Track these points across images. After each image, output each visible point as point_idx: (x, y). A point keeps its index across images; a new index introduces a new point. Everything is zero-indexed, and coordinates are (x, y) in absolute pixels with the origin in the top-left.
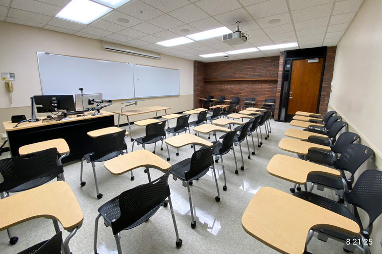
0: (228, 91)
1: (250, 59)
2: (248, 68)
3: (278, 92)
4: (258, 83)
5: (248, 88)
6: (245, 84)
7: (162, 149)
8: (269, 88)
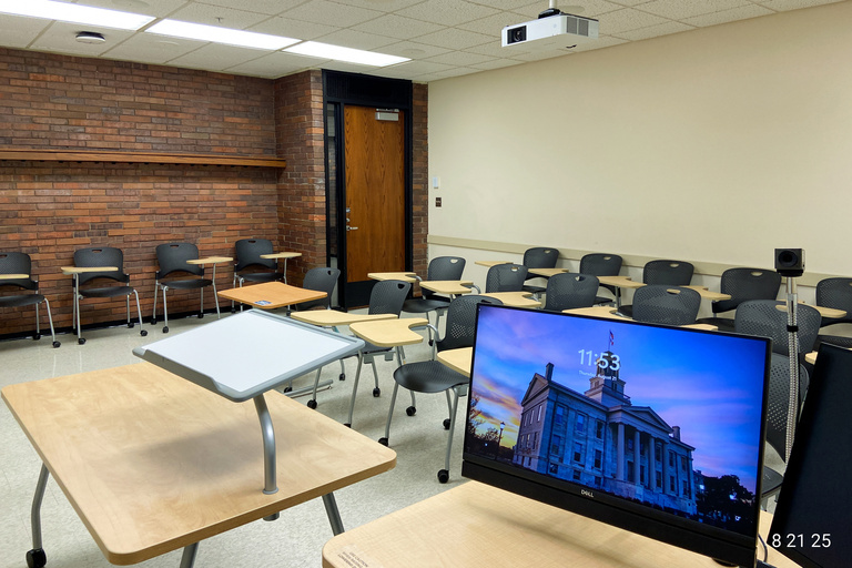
0: (37, 221)
1: (146, 67)
2: (140, 106)
3: (319, 211)
4: (197, 179)
5: (152, 198)
6: (136, 178)
7: (376, 393)
8: (243, 198)
